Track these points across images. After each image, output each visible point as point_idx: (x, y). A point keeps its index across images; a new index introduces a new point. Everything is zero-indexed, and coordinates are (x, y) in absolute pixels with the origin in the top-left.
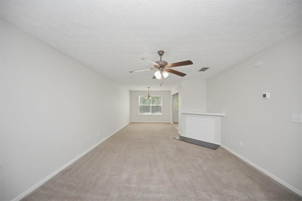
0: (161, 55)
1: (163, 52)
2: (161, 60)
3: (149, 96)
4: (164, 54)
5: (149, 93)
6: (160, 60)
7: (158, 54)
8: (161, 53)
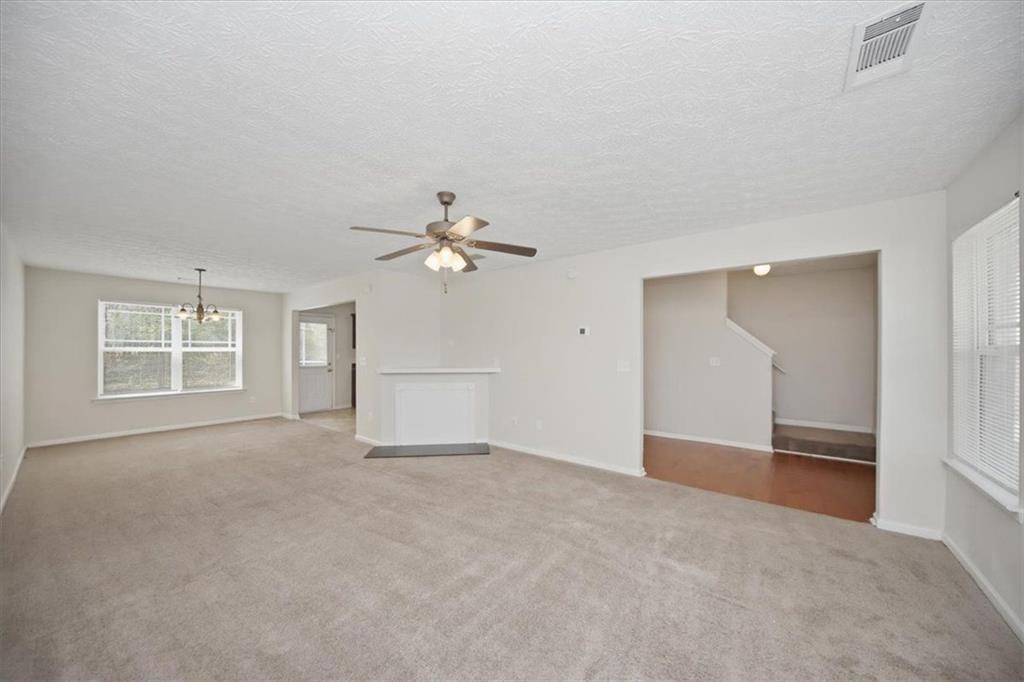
0: (446, 204)
1: (453, 196)
2: (446, 220)
3: (200, 308)
4: (454, 202)
5: (202, 296)
6: (442, 219)
7: (438, 202)
8: (446, 199)
